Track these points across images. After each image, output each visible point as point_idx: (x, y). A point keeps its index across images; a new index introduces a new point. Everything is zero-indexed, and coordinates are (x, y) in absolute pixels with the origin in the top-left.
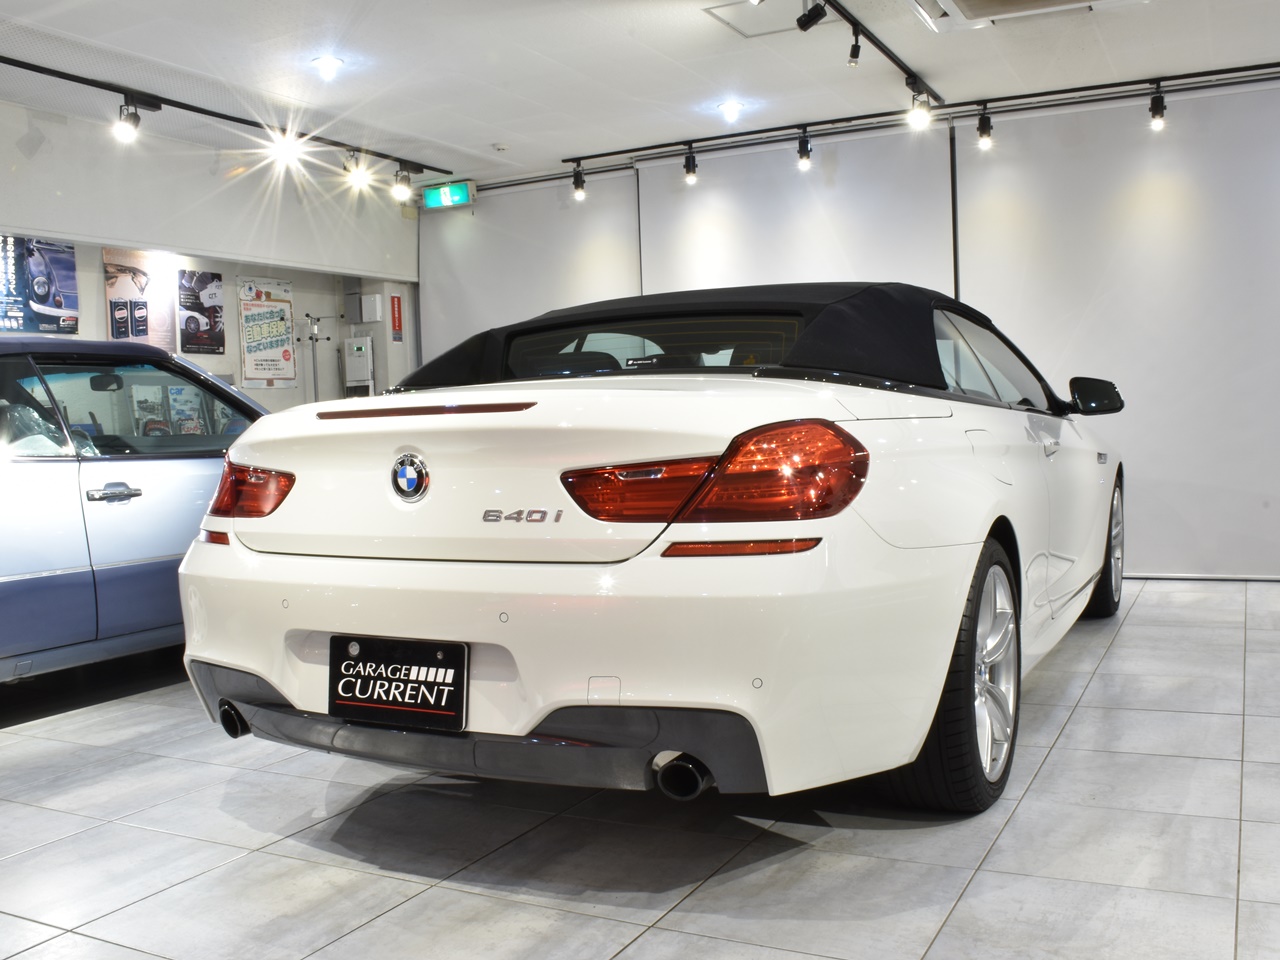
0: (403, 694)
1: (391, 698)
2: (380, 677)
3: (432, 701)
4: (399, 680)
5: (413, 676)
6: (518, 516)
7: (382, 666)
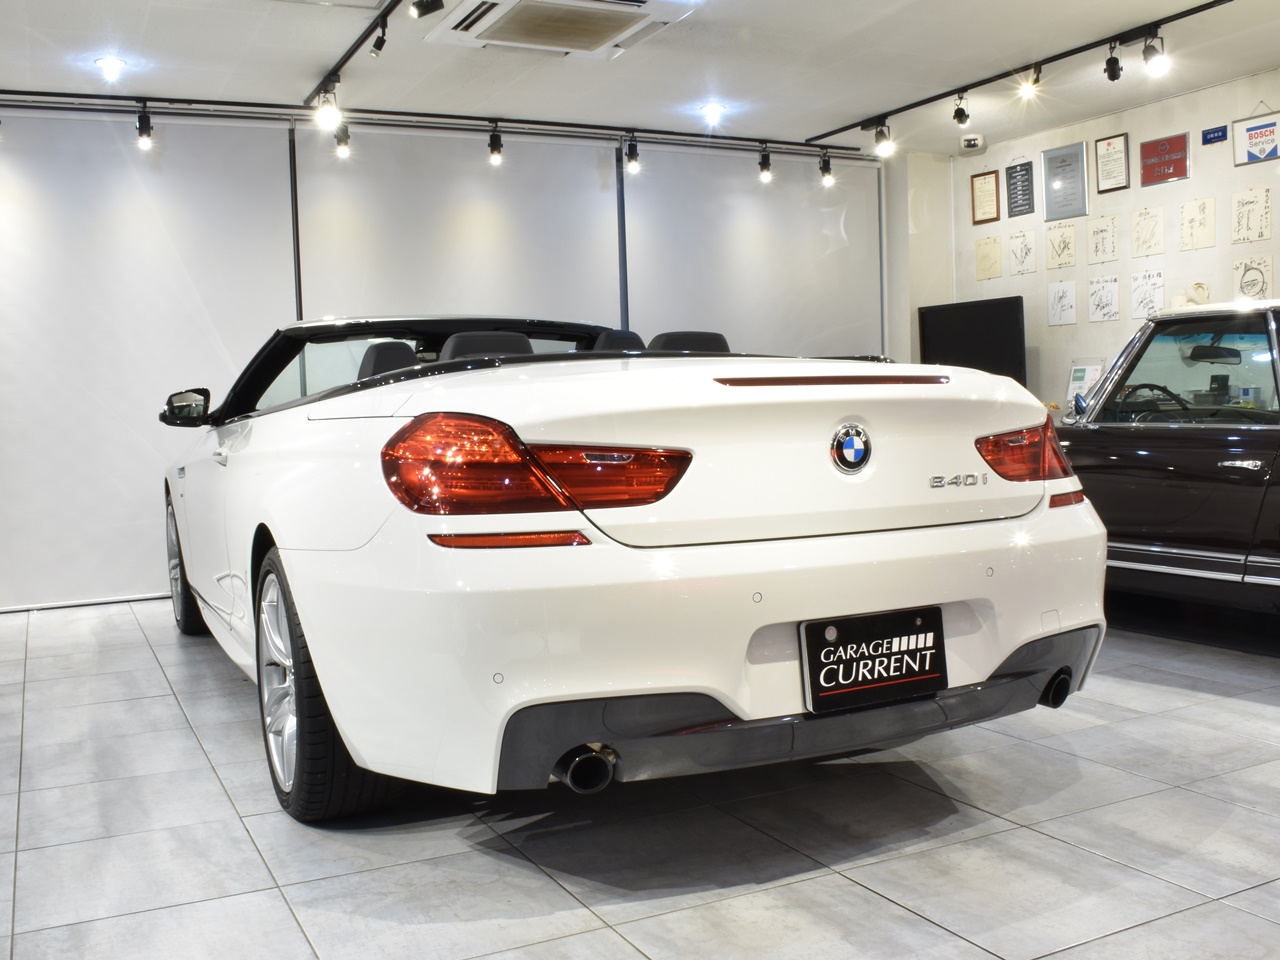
0: (887, 669)
1: (876, 676)
2: (863, 657)
3: (916, 668)
4: (882, 655)
5: (895, 649)
6: (955, 482)
7: (864, 645)
